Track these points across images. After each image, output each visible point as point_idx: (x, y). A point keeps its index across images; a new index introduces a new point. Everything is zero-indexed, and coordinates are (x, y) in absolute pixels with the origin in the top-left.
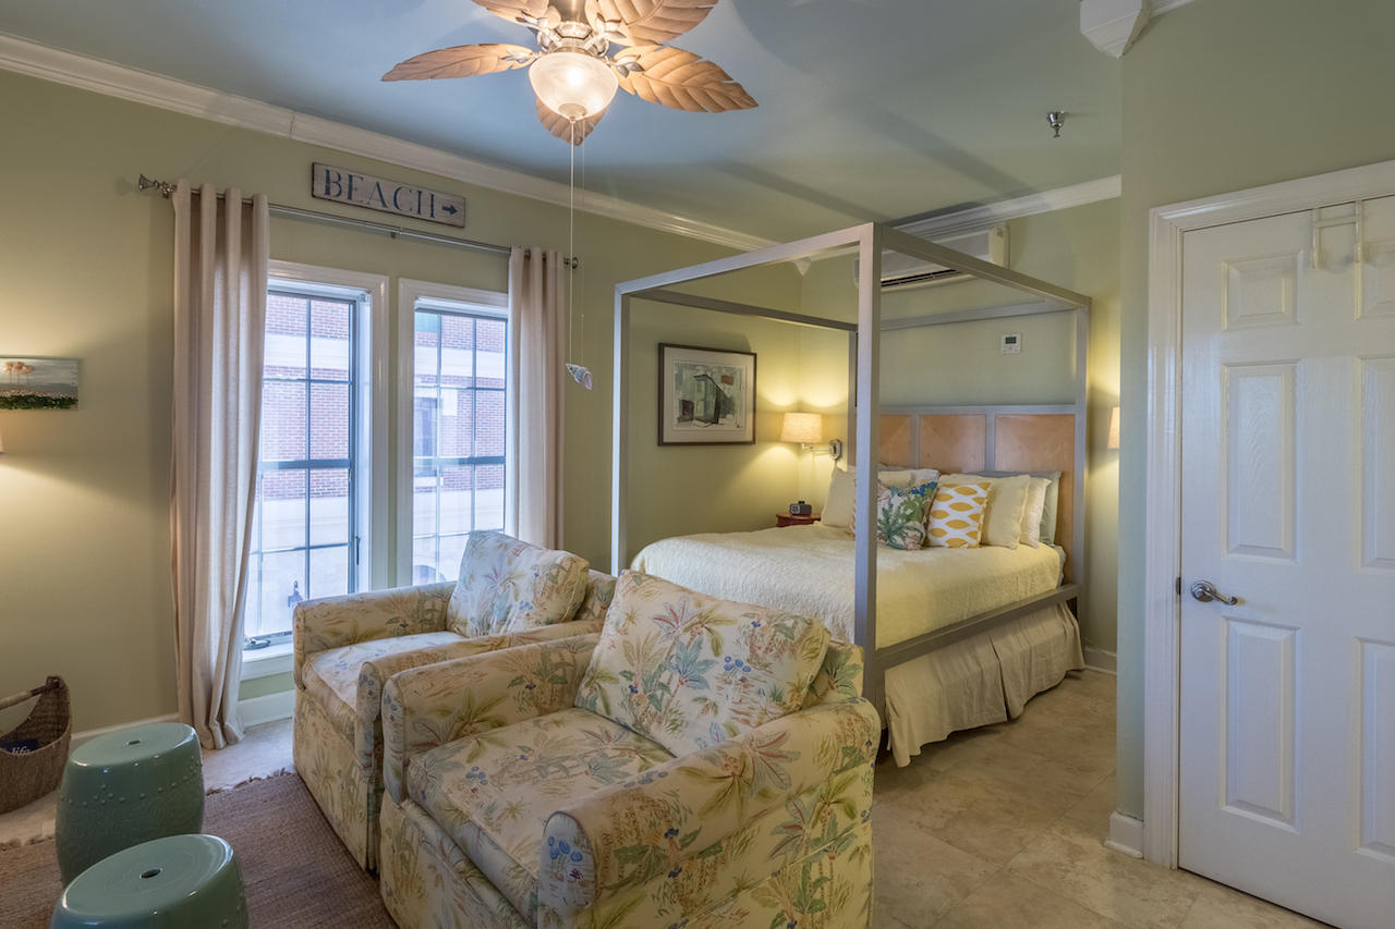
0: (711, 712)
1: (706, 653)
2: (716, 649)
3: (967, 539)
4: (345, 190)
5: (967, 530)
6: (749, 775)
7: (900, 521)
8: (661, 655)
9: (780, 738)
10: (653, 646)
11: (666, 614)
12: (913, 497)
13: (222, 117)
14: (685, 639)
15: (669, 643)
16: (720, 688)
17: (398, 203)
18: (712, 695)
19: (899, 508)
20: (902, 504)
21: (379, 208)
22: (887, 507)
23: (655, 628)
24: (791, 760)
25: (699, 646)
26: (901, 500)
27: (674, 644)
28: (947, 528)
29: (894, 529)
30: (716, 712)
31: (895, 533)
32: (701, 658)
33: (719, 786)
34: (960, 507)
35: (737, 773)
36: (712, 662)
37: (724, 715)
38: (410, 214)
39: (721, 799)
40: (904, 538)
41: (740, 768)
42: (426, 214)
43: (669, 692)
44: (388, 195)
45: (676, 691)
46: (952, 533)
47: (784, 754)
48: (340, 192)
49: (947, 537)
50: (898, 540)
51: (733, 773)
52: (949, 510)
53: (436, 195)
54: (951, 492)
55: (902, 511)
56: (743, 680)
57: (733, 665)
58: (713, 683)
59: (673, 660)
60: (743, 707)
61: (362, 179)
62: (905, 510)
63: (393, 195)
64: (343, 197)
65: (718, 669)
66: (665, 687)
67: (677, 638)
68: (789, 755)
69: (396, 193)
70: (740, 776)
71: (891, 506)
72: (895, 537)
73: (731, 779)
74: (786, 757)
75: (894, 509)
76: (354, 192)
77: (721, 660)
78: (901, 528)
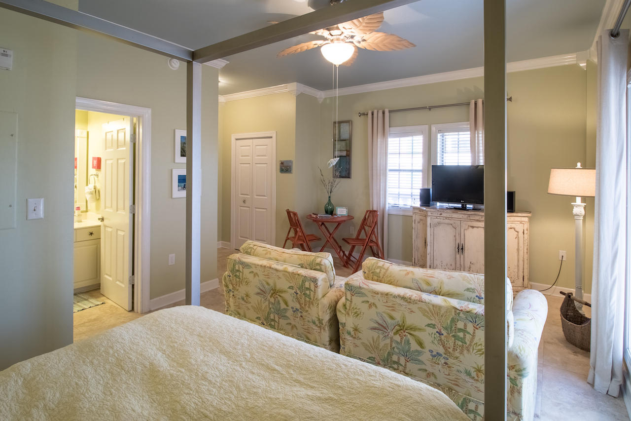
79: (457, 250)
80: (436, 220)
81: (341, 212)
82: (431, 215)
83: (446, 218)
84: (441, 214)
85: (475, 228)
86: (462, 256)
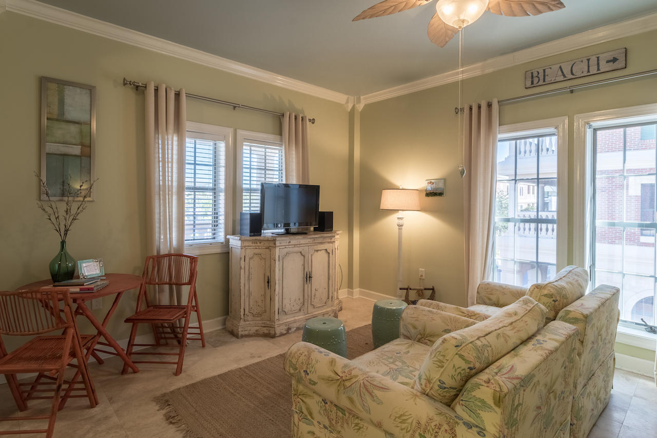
4: (541, 78)
6: (348, 384)
9: (382, 388)
13: (487, 71)
17: (574, 72)
21: (563, 79)
24: (374, 401)
33: (333, 375)
35: (344, 378)
38: (582, 75)
39: (329, 380)
41: (347, 378)
42: (593, 70)
44: (567, 71)
47: (373, 394)
48: (539, 80)
51: (342, 376)
53: (601, 56)
61: (551, 68)
63: (570, 68)
64: (541, 82)
68: (375, 397)
69: (572, 67)
70: (343, 381)
73: (339, 378)
74: (373, 397)
76: (546, 77)
79: (305, 279)
80: (286, 250)
81: (89, 269)
82: (280, 245)
83: (295, 245)
84: (290, 242)
85: (319, 252)
86: (309, 285)
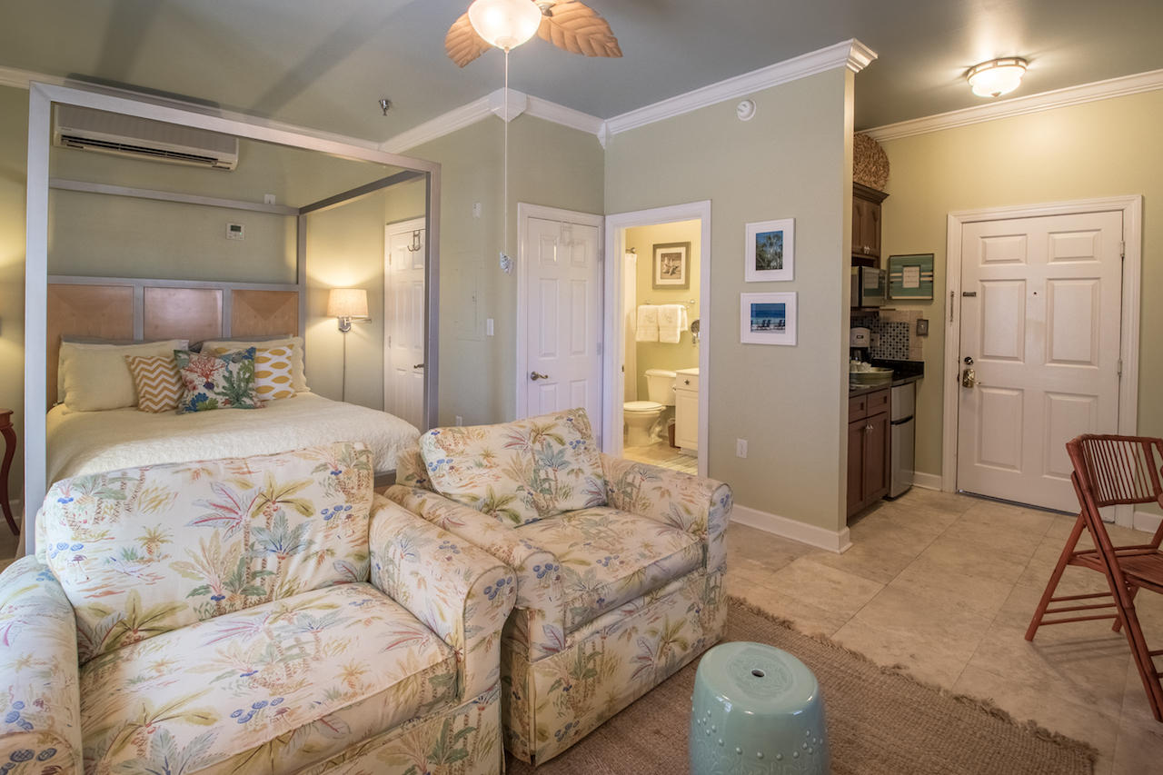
0: (581, 474)
1: (557, 447)
2: (561, 442)
3: (290, 389)
5: (288, 384)
7: (242, 385)
8: (530, 464)
10: (521, 462)
11: (510, 440)
12: (246, 362)
14: (538, 446)
15: (529, 455)
16: (577, 460)
18: (575, 467)
19: (238, 373)
20: (240, 370)
22: (227, 374)
23: (512, 451)
25: (549, 446)
26: (238, 366)
27: (533, 454)
28: (273, 384)
29: (241, 392)
30: (583, 472)
31: (243, 395)
32: (556, 452)
34: (279, 366)
36: (564, 450)
37: (588, 470)
40: (251, 398)
43: (552, 480)
45: (555, 477)
46: (279, 388)
49: (273, 392)
50: (248, 401)
52: (271, 370)
54: (266, 354)
55: (242, 376)
56: (586, 448)
57: (576, 445)
58: (572, 460)
59: (541, 463)
60: (593, 461)
62: (244, 374)
65: (569, 451)
66: (546, 480)
67: (532, 450)
71: (231, 372)
72: (244, 399)
75: (235, 375)
77: (568, 446)
78: (245, 391)
